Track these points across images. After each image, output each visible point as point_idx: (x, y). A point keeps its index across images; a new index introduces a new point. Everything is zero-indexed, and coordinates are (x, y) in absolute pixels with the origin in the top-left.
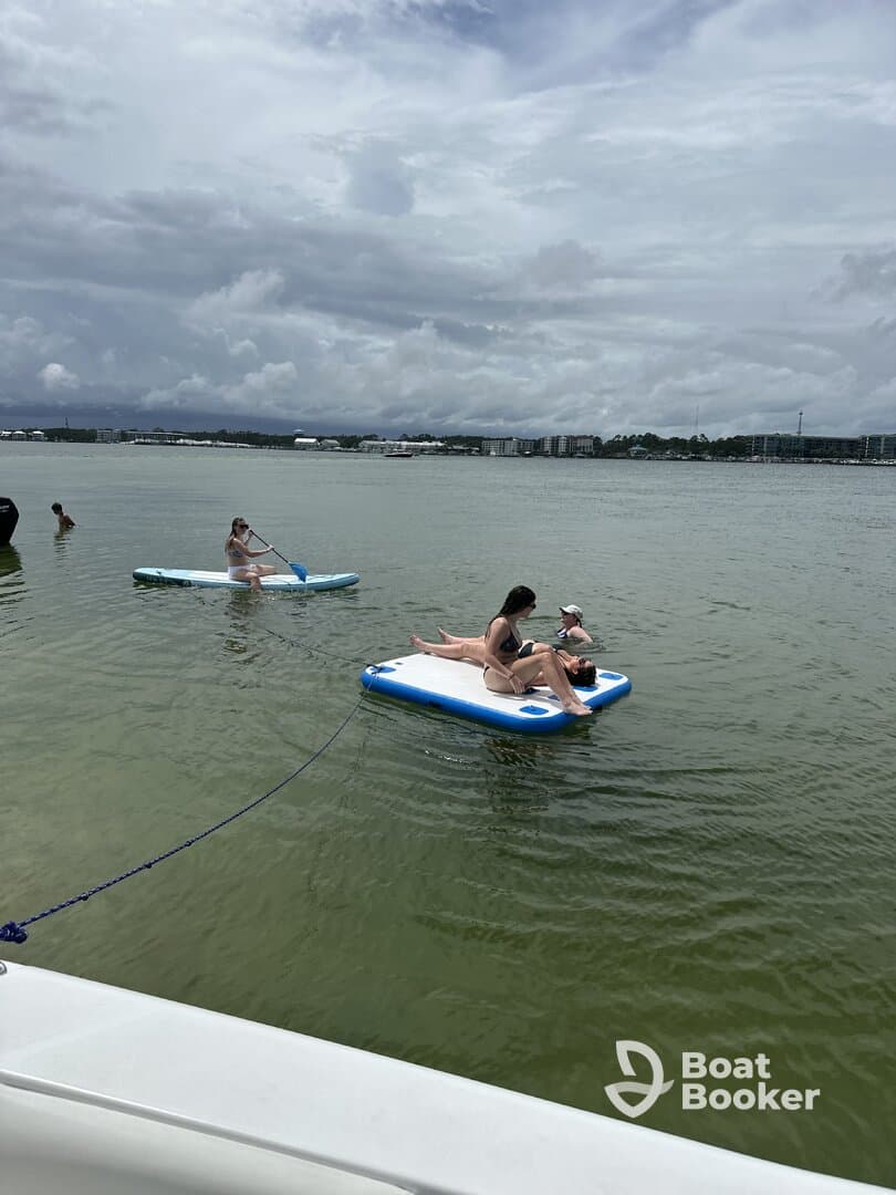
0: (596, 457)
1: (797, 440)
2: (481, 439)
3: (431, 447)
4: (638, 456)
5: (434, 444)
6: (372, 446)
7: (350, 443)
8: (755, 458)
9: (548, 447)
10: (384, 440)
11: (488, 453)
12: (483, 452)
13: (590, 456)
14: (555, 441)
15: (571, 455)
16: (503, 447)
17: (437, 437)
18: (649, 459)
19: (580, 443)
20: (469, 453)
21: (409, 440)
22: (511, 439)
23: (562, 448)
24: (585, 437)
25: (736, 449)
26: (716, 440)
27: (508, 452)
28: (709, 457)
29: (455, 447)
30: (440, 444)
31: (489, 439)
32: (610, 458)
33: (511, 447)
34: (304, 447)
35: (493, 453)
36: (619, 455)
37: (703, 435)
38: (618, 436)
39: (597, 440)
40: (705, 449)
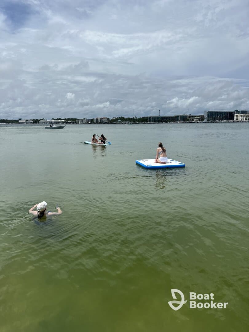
0: (109, 123)
1: (159, 117)
2: (76, 119)
3: (61, 122)
4: (120, 123)
5: (62, 121)
6: (43, 122)
7: (36, 121)
8: (149, 122)
9: (95, 121)
10: (47, 120)
11: (78, 123)
12: (77, 123)
13: (107, 123)
14: (97, 119)
15: (102, 123)
16: (82, 122)
17: (63, 119)
18: (123, 123)
19: (104, 120)
20: (73, 123)
21: (54, 120)
22: (84, 119)
23: (99, 121)
24: (105, 118)
25: (144, 120)
26: (139, 118)
27: (84, 122)
28: (138, 123)
29: (69, 122)
30: (64, 121)
31: (78, 119)
32: (112, 123)
33: (85, 121)
34: (22, 123)
35: (80, 123)
36: (115, 123)
37: (136, 117)
38: (114, 118)
39: (108, 119)
40: (136, 120)
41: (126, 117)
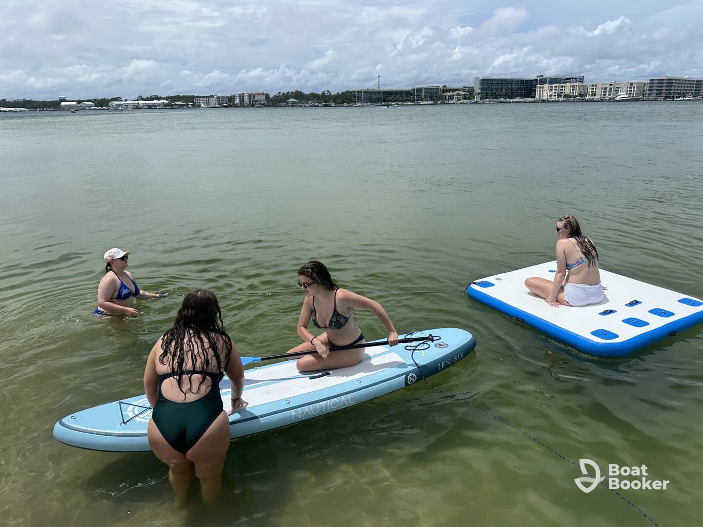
0: (268, 106)
1: (379, 92)
2: (193, 97)
3: (159, 105)
4: (293, 105)
5: (161, 101)
6: (118, 105)
7: (102, 104)
8: (358, 104)
9: (237, 101)
10: (126, 100)
11: (199, 106)
12: (196, 106)
13: (265, 106)
14: (242, 97)
15: (253, 106)
16: (208, 103)
17: (163, 97)
18: (300, 106)
19: (257, 98)
20: (187, 106)
21: (144, 100)
22: (212, 96)
23: (247, 101)
24: (259, 94)
25: (347, 99)
26: (336, 93)
27: (212, 104)
28: (333, 105)
29: (177, 103)
30: (165, 101)
31: (198, 97)
32: (277, 106)
33: (213, 102)
34: (68, 108)
35: (202, 106)
36: (282, 104)
37: (328, 91)
38: (280, 93)
39: (267, 96)
40: (331, 99)
41: (307, 92)
